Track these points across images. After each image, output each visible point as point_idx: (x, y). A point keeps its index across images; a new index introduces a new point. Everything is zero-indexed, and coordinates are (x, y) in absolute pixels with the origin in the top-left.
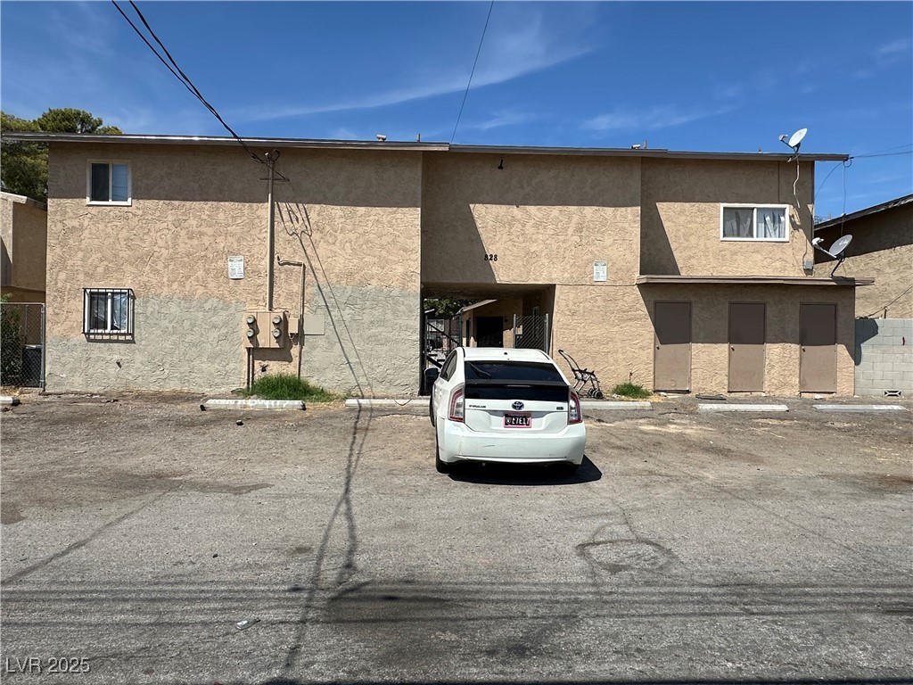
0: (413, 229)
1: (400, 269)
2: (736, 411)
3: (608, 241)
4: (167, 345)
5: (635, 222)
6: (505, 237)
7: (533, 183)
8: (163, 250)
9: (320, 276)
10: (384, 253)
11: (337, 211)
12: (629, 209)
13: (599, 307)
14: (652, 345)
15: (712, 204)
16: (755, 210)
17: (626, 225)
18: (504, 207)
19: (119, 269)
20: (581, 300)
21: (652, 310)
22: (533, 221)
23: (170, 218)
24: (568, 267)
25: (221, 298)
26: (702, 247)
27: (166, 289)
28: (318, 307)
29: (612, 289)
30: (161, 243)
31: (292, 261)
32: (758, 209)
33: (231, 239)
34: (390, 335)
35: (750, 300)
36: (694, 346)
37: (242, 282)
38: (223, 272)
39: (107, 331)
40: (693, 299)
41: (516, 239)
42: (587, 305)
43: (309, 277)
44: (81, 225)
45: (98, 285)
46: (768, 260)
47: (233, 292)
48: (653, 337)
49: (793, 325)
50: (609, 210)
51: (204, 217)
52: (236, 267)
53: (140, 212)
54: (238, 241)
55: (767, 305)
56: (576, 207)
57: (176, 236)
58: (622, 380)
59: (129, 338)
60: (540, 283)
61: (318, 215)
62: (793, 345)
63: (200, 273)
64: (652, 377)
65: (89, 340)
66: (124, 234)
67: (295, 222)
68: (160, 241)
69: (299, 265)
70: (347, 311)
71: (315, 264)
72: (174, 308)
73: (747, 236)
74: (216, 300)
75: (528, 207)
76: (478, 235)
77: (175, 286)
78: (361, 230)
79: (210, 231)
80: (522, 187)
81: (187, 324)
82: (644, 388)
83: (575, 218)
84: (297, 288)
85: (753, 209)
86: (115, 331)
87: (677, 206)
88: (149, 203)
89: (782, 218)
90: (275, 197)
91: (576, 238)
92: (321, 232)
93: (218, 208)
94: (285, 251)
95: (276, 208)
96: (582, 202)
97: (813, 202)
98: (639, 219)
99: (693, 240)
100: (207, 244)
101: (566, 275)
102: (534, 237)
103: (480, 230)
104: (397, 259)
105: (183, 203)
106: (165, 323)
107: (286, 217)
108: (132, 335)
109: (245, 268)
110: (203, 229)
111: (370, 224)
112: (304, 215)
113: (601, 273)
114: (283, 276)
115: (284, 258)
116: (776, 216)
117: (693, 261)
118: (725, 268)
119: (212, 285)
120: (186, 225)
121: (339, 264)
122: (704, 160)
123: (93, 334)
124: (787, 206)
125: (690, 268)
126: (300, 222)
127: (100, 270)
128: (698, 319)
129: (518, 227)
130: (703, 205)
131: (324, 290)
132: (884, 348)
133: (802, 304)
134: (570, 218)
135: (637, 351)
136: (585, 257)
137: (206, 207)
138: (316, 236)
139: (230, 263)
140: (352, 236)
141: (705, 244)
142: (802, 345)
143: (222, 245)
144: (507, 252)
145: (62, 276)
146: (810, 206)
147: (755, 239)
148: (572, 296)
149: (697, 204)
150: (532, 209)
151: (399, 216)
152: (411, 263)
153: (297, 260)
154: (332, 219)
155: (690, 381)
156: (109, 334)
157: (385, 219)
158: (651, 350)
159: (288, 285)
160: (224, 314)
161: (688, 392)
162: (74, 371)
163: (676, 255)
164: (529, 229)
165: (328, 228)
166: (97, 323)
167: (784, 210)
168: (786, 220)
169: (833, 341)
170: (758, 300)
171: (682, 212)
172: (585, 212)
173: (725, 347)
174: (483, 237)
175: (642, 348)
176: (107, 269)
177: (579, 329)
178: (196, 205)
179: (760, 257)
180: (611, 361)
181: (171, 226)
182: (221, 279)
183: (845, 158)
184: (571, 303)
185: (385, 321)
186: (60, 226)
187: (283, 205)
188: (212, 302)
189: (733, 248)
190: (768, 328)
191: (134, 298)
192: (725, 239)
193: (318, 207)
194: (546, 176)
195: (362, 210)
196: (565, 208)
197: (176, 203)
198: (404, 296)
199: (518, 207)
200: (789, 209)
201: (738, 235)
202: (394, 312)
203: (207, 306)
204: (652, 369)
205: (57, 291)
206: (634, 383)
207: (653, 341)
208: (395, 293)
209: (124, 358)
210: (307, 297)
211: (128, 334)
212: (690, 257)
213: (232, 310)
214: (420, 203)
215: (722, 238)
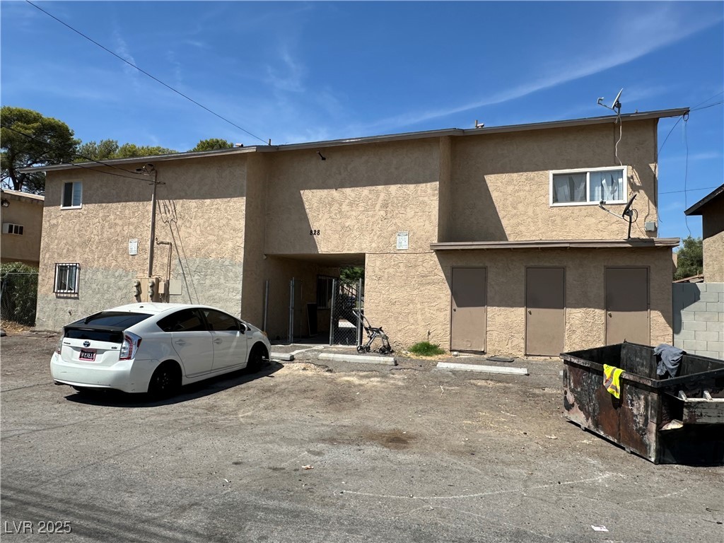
0: (240, 213)
1: (230, 245)
2: (472, 371)
3: (410, 213)
4: (95, 300)
5: (434, 195)
6: (327, 216)
7: (349, 169)
8: (96, 236)
9: (180, 251)
10: (221, 233)
11: (193, 203)
12: (429, 184)
13: (401, 272)
14: (449, 308)
15: (541, 172)
16: (588, 174)
17: (426, 199)
18: (326, 191)
19: (74, 251)
20: (386, 267)
21: (449, 275)
22: (347, 201)
23: (101, 215)
24: (375, 238)
25: (125, 269)
26: (530, 213)
27: (96, 263)
28: (179, 274)
29: (412, 256)
30: (95, 232)
31: (164, 241)
32: (591, 173)
33: (131, 227)
34: (222, 295)
35: (547, 264)
36: (489, 309)
37: (136, 257)
38: (126, 250)
39: (65, 291)
40: (488, 264)
41: (334, 217)
42: (391, 270)
43: (174, 253)
44: (58, 222)
45: (64, 261)
46: (603, 223)
47: (131, 264)
48: (449, 300)
49: (598, 289)
50: (412, 187)
51: (118, 213)
52: (133, 247)
53: (85, 213)
54: (135, 228)
55: (567, 269)
56: (383, 186)
57: (103, 228)
58: (420, 338)
59: (76, 295)
60: (353, 252)
61: (182, 207)
62: (597, 311)
63: (114, 252)
64: (449, 337)
65: (57, 297)
66: (77, 227)
67: (168, 213)
68: (94, 231)
69: (168, 244)
70: (196, 277)
71: (178, 243)
72: (100, 276)
73: (581, 200)
74: (121, 270)
75: (344, 190)
76: (306, 215)
77: (101, 260)
78: (206, 217)
79: (120, 222)
80: (340, 174)
81: (105, 286)
82: (440, 347)
83: (382, 196)
84: (166, 260)
85: (586, 173)
86: (69, 291)
87: (505, 177)
88: (91, 206)
89: (620, 180)
90: (157, 197)
91: (382, 213)
92: (183, 220)
93: (125, 207)
94: (161, 235)
95: (157, 204)
96: (388, 182)
97: (655, 161)
98: (437, 192)
99: (521, 207)
100: (118, 231)
101: (374, 245)
102: (348, 214)
103: (307, 211)
104: (229, 237)
105: (107, 205)
106: (94, 286)
107: (162, 210)
108: (77, 293)
109: (138, 247)
110: (117, 221)
111: (213, 211)
112: (173, 208)
113: (403, 243)
114: (159, 252)
115: (160, 240)
116: (613, 178)
117: (522, 228)
118: (555, 233)
119: (120, 259)
120: (108, 219)
121: (193, 242)
122: (532, 131)
123: (60, 293)
124: (625, 168)
125: (519, 234)
126: (171, 212)
127: (65, 251)
128: (493, 283)
129: (336, 206)
130: (531, 174)
131: (182, 261)
132: (707, 316)
133: (607, 268)
134: (378, 196)
135: (434, 313)
136: (390, 229)
137: (120, 206)
138: (179, 222)
139: (130, 244)
140: (201, 221)
141: (534, 212)
142: (607, 310)
143: (127, 231)
144: (327, 228)
145: (47, 256)
146: (652, 166)
147: (588, 202)
148: (378, 263)
149: (525, 174)
150: (348, 191)
151: (231, 204)
152: (238, 239)
153: (168, 241)
154: (189, 209)
155: (485, 342)
156: (67, 293)
157: (223, 207)
158: (448, 312)
159: (161, 259)
160: (125, 279)
161: (483, 353)
162: (49, 317)
163: (504, 222)
164: (345, 208)
165: (187, 216)
166: (62, 286)
167: (622, 171)
168: (624, 181)
169: (645, 305)
170: (557, 264)
171: (509, 183)
172: (390, 190)
173: (522, 311)
174: (310, 216)
175: (439, 310)
176: (68, 250)
177: (383, 292)
178: (115, 205)
179: (593, 220)
180: (412, 321)
181: (101, 221)
182: (125, 256)
183: (685, 112)
184: (377, 269)
185: (219, 284)
186: (48, 223)
187: (161, 201)
188: (120, 271)
189: (565, 213)
190: (568, 292)
191: (80, 269)
192: (556, 204)
193: (181, 201)
194: (359, 163)
195: (208, 201)
196: (374, 188)
197: (104, 205)
198: (232, 265)
199: (336, 190)
200: (627, 170)
201: (572, 200)
202: (226, 277)
203: (117, 274)
204: (449, 329)
205: (45, 265)
206: (432, 343)
207: (450, 303)
208: (227, 263)
209: (73, 309)
210: (172, 267)
211: (74, 293)
212: (519, 224)
213: (130, 277)
214: (245, 194)
215: (551, 204)
